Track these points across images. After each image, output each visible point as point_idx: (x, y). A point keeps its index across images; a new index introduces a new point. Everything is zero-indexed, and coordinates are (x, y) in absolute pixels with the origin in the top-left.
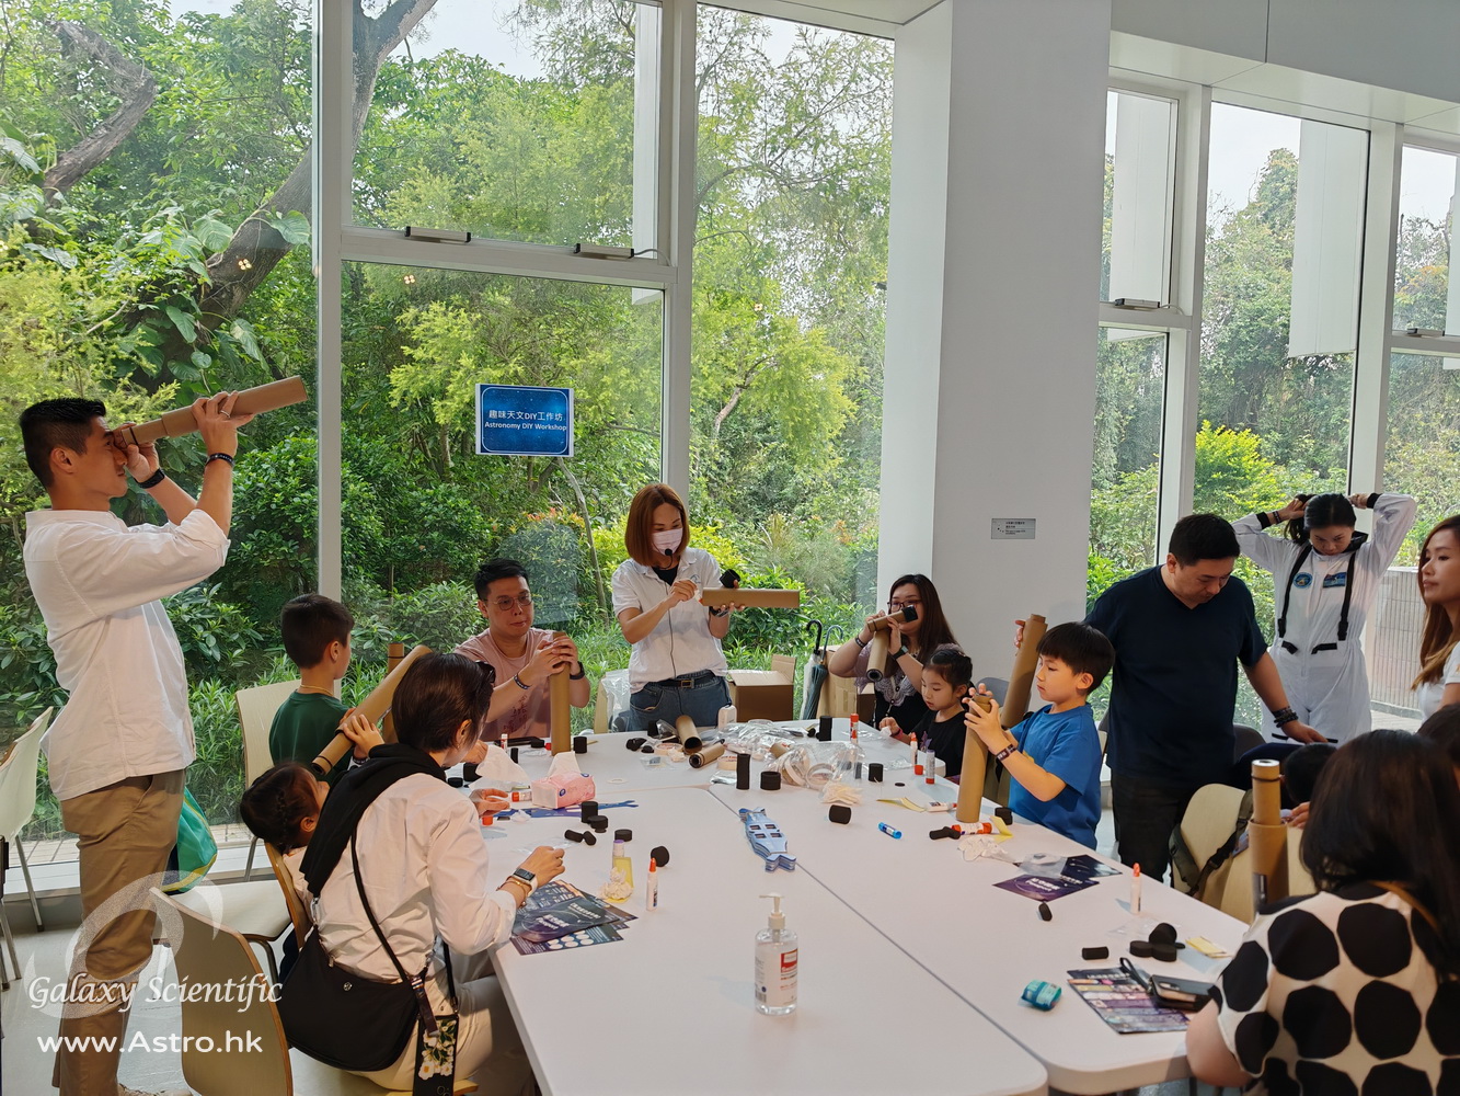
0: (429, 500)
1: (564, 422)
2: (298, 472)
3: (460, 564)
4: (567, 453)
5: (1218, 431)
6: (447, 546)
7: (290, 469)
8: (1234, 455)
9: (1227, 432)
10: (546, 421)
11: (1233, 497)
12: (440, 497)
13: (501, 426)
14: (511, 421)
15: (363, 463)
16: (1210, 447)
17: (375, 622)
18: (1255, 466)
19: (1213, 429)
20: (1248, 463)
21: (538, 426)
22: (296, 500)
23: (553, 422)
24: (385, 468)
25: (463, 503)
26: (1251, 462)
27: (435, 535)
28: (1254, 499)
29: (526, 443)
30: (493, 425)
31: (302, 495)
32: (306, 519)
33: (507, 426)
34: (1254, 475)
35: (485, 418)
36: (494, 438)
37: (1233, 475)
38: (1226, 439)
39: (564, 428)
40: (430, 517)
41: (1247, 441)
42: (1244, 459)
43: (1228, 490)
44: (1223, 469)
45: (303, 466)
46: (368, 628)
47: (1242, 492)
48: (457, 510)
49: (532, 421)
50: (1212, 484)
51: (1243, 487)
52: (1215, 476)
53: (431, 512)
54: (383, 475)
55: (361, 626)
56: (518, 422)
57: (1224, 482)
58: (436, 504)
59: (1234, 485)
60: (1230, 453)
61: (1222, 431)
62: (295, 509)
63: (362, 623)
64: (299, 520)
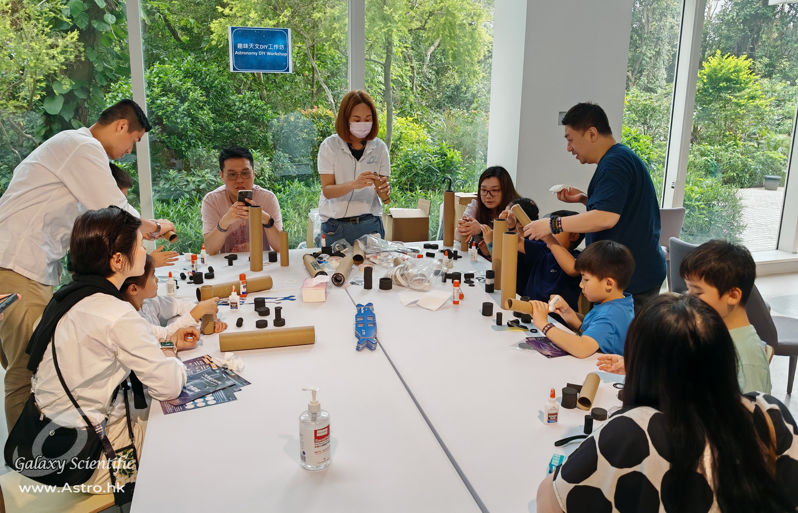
0: (241, 101)
1: (285, 51)
2: (160, 85)
3: (260, 139)
4: (288, 70)
5: (726, 56)
6: (251, 129)
7: (155, 83)
8: (734, 72)
9: (731, 57)
10: (273, 50)
11: (732, 97)
12: (246, 99)
13: (245, 53)
14: (252, 50)
15: (203, 79)
16: (719, 66)
17: (207, 173)
18: (747, 78)
19: (722, 55)
20: (743, 76)
21: (269, 54)
22: (159, 102)
23: (278, 51)
24: (216, 82)
25: (260, 103)
26: (746, 76)
27: (244, 122)
28: (745, 99)
29: (261, 64)
30: (240, 53)
31: (162, 98)
32: (165, 113)
33: (250, 53)
34: (747, 83)
35: (235, 48)
36: (241, 61)
37: (734, 84)
38: (731, 61)
39: (285, 55)
40: (241, 111)
41: (743, 62)
42: (741, 74)
43: (729, 93)
44: (728, 80)
45: (162, 81)
46: (203, 176)
47: (738, 94)
48: (257, 107)
49: (265, 50)
50: (720, 90)
51: (739, 91)
52: (721, 85)
53: (241, 108)
54: (215, 87)
55: (199, 176)
56: (256, 51)
57: (727, 88)
58: (245, 104)
59: (734, 90)
60: (732, 70)
61: (729, 57)
62: (158, 107)
63: (200, 174)
64: (160, 114)
